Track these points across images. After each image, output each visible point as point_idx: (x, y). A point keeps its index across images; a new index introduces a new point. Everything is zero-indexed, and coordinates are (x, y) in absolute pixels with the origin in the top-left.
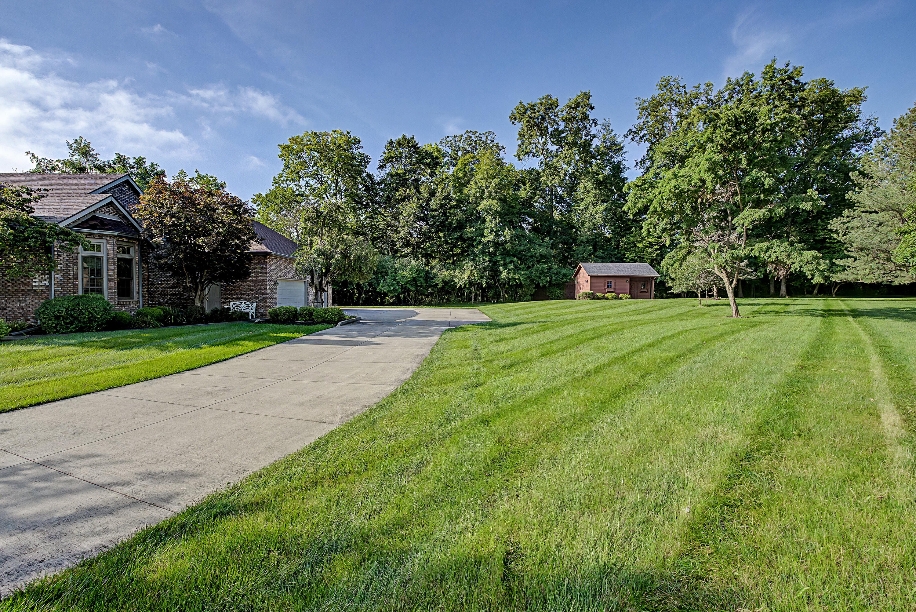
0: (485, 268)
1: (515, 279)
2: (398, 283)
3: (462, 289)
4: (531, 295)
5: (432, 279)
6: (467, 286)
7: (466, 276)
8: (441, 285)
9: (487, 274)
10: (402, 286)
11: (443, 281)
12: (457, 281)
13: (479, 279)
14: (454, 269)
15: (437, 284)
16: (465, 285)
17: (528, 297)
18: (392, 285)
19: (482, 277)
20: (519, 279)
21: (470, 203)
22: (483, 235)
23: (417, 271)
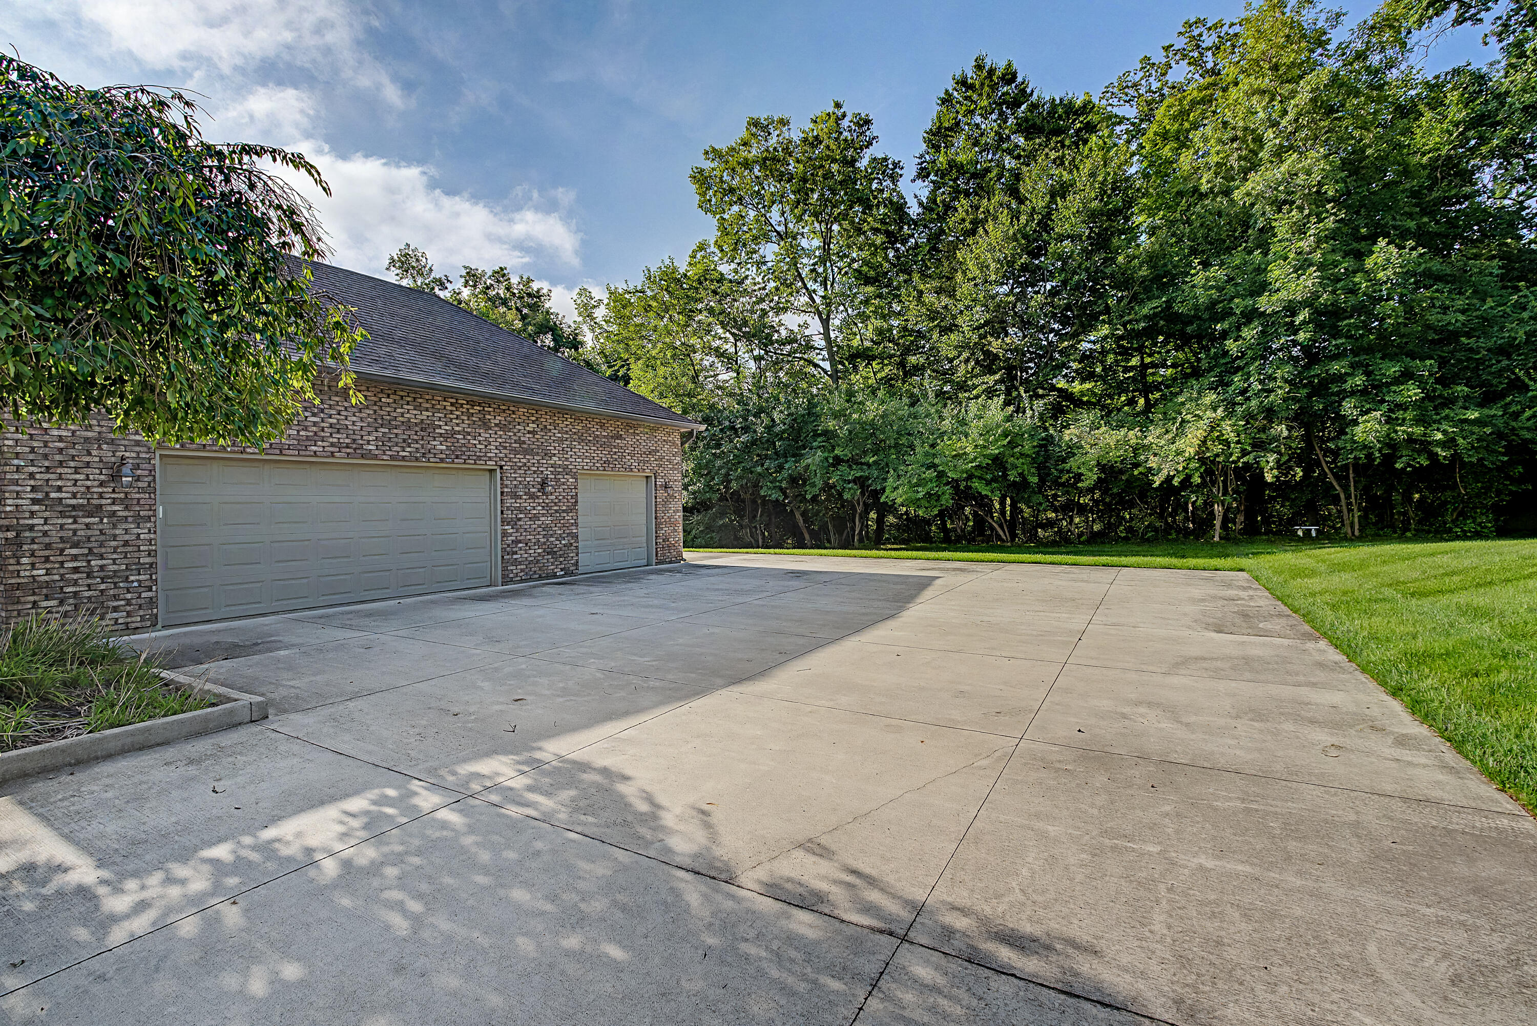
0: (1270, 413)
1: (1423, 445)
2: (941, 475)
3: (1176, 491)
4: (1496, 509)
5: (1064, 461)
6: (1196, 479)
7: (1189, 444)
8: (1091, 478)
9: (1281, 429)
10: (955, 483)
11: (1102, 467)
12: (1153, 463)
13: (1244, 453)
14: (1144, 428)
15: (1079, 477)
16: (1189, 477)
17: (1487, 521)
18: (921, 483)
19: (1259, 446)
20: (1450, 442)
21: (1203, 196)
22: (1262, 287)
23: (1005, 434)
